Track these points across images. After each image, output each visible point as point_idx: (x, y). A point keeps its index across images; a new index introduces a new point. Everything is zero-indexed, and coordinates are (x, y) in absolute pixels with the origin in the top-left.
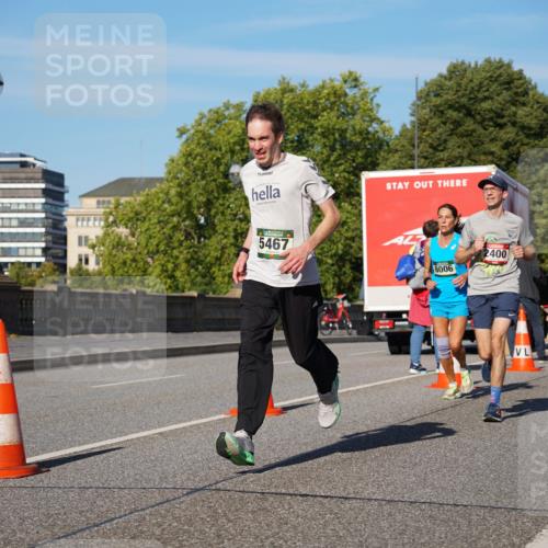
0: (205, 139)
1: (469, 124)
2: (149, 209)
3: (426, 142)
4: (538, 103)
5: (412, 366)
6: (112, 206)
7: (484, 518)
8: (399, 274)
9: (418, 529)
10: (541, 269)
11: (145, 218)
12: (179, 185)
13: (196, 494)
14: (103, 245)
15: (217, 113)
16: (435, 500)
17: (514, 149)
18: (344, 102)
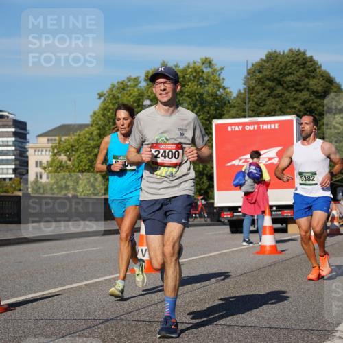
0: (116, 99)
1: (280, 90)
2: (80, 143)
3: (253, 101)
4: (322, 76)
5: (244, 241)
6: (57, 142)
7: (288, 336)
8: (235, 182)
11: (77, 149)
12: (99, 129)
13: (108, 323)
14: (51, 166)
15: (122, 83)
16: (257, 325)
17: (308, 105)
18: (202, 76)
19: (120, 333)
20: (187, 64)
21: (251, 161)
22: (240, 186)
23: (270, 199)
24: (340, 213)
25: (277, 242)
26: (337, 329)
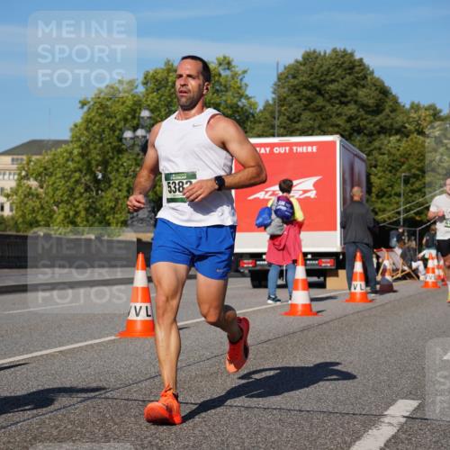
0: (103, 109)
1: (320, 101)
2: (56, 165)
3: (284, 115)
4: (375, 85)
5: (269, 298)
6: (25, 162)
7: (323, 422)
8: (258, 222)
9: (270, 430)
10: (374, 220)
11: (52, 173)
12: (81, 147)
13: (88, 402)
14: (16, 194)
15: (112, 88)
16: (283, 406)
17: (355, 122)
18: (218, 81)
19: (104, 416)
21: (280, 194)
22: (264, 226)
23: (303, 243)
24: (394, 264)
25: (313, 300)
26: (386, 413)
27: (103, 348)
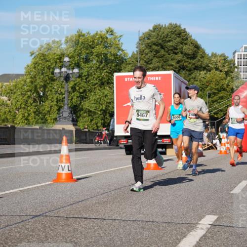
0: (44, 56)
1: (162, 52)
2: (17, 88)
3: (143, 60)
4: (192, 43)
7: (165, 228)
9: (136, 233)
11: (15, 92)
12: (31, 78)
13: (36, 218)
15: (48, 45)
17: (181, 64)
18: (106, 41)
19: (45, 226)
20: (96, 32)
26: (199, 223)
27: (44, 188)
